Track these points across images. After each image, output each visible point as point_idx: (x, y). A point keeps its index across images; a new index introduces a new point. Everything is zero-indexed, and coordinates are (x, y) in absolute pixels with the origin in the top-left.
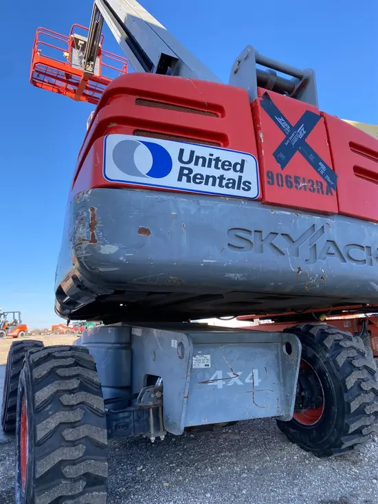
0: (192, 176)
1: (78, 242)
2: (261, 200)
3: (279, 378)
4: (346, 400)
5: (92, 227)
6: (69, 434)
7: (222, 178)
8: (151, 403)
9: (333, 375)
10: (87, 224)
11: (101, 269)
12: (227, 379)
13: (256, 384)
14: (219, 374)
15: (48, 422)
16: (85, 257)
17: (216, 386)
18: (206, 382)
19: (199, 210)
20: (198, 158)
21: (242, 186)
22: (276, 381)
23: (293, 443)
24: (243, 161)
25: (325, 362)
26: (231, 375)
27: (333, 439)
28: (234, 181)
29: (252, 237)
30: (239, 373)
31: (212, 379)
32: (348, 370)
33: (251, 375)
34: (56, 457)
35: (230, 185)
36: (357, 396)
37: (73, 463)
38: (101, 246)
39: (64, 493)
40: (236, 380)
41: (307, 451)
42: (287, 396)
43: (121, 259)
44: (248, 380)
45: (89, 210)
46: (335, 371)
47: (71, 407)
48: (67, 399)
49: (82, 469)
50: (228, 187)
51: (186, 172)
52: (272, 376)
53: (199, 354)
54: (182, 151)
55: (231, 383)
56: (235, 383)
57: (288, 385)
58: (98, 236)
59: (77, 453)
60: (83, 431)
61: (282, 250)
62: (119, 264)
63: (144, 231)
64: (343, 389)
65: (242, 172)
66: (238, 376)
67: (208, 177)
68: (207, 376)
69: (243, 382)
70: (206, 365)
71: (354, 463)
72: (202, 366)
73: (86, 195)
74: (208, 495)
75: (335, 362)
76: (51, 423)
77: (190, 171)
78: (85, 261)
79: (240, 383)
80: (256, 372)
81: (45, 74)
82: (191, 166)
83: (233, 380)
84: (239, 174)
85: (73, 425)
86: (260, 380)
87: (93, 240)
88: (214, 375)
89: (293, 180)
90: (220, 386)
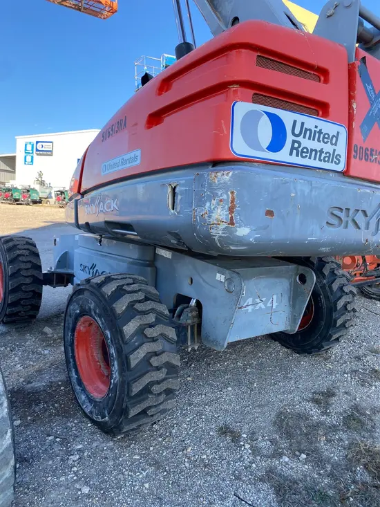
0: (300, 149)
1: (215, 222)
2: (345, 173)
3: (289, 301)
4: (334, 317)
5: (231, 210)
6: (155, 362)
7: (321, 151)
8: (189, 321)
9: (327, 297)
10: (227, 207)
11: (232, 248)
15: (138, 353)
16: (220, 237)
18: (241, 308)
19: (311, 191)
20: (306, 130)
21: (335, 160)
22: (288, 304)
23: (275, 341)
24: (338, 133)
25: (321, 287)
26: (258, 300)
27: (315, 343)
28: (330, 154)
29: (342, 215)
30: (263, 299)
31: (245, 305)
32: (339, 294)
34: (146, 380)
35: (327, 159)
36: (342, 315)
37: (158, 382)
38: (238, 229)
39: (151, 404)
41: (288, 348)
42: (295, 316)
43: (251, 240)
45: (229, 193)
46: (329, 294)
47: (154, 340)
48: (150, 332)
49: (164, 386)
50: (325, 161)
51: (296, 145)
52: (285, 300)
54: (295, 122)
55: (257, 308)
56: (260, 307)
57: (297, 307)
58: (236, 219)
59: (161, 375)
60: (164, 358)
61: (360, 225)
62: (249, 244)
63: (270, 213)
64: (333, 308)
65: (336, 145)
67: (312, 150)
68: (242, 303)
71: (326, 359)
73: (226, 177)
74: (230, 389)
75: (330, 288)
76: (141, 353)
77: (300, 144)
78: (219, 240)
79: (263, 306)
80: (275, 297)
82: (300, 139)
84: (334, 147)
85: (156, 354)
87: (232, 223)
89: (369, 153)
90: (250, 311)
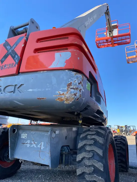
12: (31, 144)
13: (42, 149)
14: (29, 141)
17: (27, 146)
18: (24, 144)
26: (33, 142)
30: (36, 143)
31: (26, 143)
33: (40, 144)
40: (34, 145)
44: (39, 146)
53: (24, 133)
55: (32, 146)
56: (34, 146)
66: (35, 143)
68: (25, 142)
70: (25, 137)
72: (24, 137)
79: (35, 146)
80: (43, 143)
81: (100, 43)
83: (33, 145)
86: (44, 147)
88: (27, 142)
90: (28, 146)
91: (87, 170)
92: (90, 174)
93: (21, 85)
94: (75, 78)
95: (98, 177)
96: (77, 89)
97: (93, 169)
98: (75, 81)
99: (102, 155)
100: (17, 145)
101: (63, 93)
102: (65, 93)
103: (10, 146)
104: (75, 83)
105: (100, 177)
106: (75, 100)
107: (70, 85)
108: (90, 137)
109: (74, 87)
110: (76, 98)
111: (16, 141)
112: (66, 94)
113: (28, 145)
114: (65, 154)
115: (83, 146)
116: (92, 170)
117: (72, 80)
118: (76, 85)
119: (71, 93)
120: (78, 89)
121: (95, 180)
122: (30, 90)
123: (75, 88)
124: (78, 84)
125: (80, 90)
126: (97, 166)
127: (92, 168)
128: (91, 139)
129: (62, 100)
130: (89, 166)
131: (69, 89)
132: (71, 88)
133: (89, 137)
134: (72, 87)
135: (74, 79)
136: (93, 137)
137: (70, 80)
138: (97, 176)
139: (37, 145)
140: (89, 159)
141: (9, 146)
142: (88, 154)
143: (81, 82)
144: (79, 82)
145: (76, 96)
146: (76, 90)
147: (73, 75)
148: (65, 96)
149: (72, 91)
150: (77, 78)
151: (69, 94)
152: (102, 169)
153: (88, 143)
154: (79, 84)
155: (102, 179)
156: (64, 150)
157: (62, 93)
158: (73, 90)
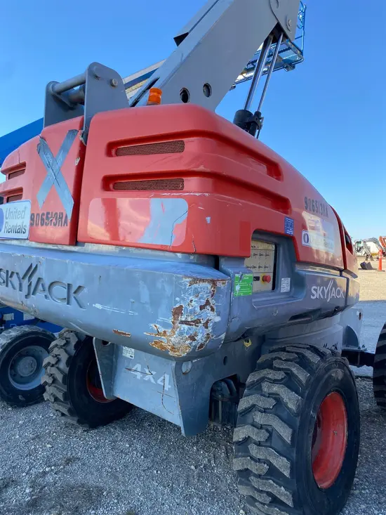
0: (8, 227)
12: (144, 373)
13: (166, 388)
14: (138, 367)
17: (136, 376)
18: (130, 370)
26: (147, 371)
30: (154, 373)
31: (134, 369)
33: (163, 378)
40: (151, 377)
44: (160, 382)
53: (128, 346)
56: (149, 380)
61: (14, 286)
66: (152, 374)
69: (156, 382)
70: (131, 356)
72: (128, 356)
77: (8, 224)
79: (152, 381)
80: (167, 377)
83: (148, 376)
86: (170, 387)
88: (136, 367)
89: (45, 217)
91: (254, 467)
92: (259, 476)
93: (80, 287)
94: (190, 294)
95: (278, 488)
96: (197, 322)
97: (268, 467)
98: (191, 301)
99: (289, 442)
100: (116, 368)
101: (165, 332)
102: (169, 331)
103: (102, 374)
104: (191, 308)
105: (282, 488)
106: (194, 350)
107: (178, 312)
108: (269, 388)
109: (189, 320)
110: (195, 346)
111: (114, 360)
112: (170, 336)
113: (139, 376)
114: (222, 402)
115: (250, 408)
116: (265, 471)
117: (183, 299)
118: (193, 312)
119: (181, 334)
120: (200, 322)
121: (270, 490)
122: (98, 306)
123: (192, 321)
124: (198, 309)
125: (206, 325)
126: (274, 464)
127: (266, 465)
128: (270, 395)
129: (163, 347)
130: (259, 461)
131: (177, 324)
132: (182, 322)
133: (266, 387)
134: (183, 319)
135: (188, 297)
136: (275, 389)
137: (177, 299)
138: (275, 485)
139: (156, 378)
140: (259, 444)
141: (100, 373)
142: (258, 433)
143: (208, 302)
144: (203, 302)
145: (195, 340)
146: (194, 327)
147: (186, 285)
148: (169, 341)
149: (184, 329)
150: (197, 293)
151: (177, 337)
152: (287, 473)
153: (260, 404)
154: (202, 308)
155: (286, 492)
156: (221, 390)
157: (161, 330)
158: (186, 327)
